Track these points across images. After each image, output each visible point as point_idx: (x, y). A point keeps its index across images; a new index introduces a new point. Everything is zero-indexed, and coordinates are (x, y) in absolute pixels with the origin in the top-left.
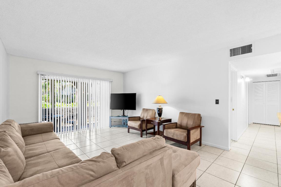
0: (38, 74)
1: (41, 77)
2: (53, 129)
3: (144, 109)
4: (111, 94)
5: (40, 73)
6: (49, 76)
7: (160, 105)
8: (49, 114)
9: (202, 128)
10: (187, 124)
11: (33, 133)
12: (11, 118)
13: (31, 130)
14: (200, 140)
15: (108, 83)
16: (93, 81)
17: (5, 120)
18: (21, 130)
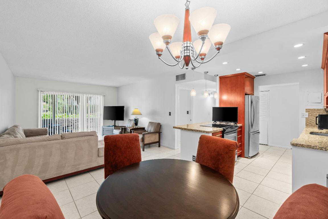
0: (38, 91)
1: (41, 93)
2: (47, 133)
3: (129, 120)
4: (104, 107)
5: (39, 90)
6: (47, 92)
7: (136, 116)
8: (49, 123)
9: (161, 133)
10: (150, 130)
11: (32, 135)
12: (16, 124)
13: (31, 132)
14: (159, 142)
15: (102, 97)
16: (87, 95)
17: (13, 125)
18: (24, 132)
